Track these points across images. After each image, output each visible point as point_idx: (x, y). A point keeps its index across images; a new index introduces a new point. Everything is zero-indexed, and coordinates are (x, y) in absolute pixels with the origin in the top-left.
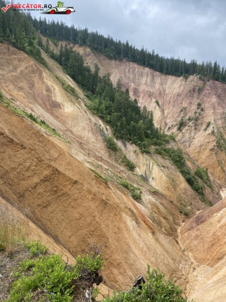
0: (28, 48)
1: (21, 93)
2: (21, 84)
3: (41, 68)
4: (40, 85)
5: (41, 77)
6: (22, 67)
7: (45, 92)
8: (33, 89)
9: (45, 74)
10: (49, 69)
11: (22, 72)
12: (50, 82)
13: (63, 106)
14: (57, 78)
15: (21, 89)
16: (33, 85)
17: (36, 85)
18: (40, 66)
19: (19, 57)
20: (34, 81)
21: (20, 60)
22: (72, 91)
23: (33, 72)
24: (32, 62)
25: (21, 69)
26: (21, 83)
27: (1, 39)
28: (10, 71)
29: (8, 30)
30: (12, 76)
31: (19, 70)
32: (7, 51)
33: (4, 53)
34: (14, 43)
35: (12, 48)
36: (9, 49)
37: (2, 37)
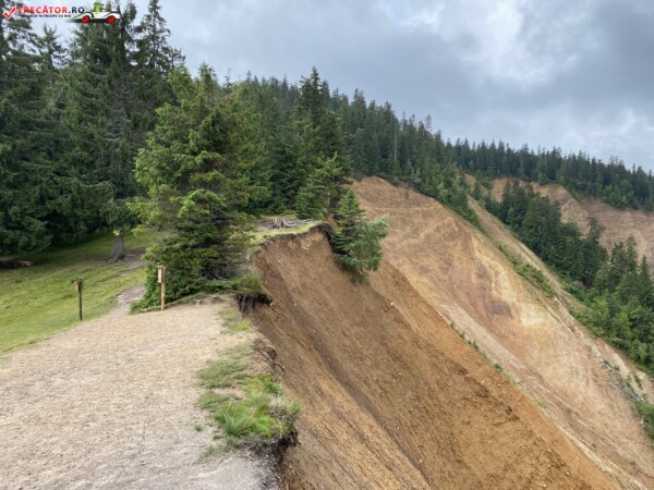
0: (443, 192)
1: (425, 280)
2: (425, 262)
3: (469, 229)
4: (465, 264)
5: (467, 248)
6: (430, 228)
7: (474, 278)
8: (450, 272)
9: (477, 241)
10: (482, 231)
11: (428, 237)
12: (487, 258)
13: (518, 311)
14: (501, 249)
15: (424, 270)
16: (450, 264)
17: (456, 263)
18: (466, 225)
19: (425, 209)
20: (452, 256)
21: (426, 215)
22: (538, 279)
23: (452, 236)
24: (450, 218)
25: (426, 231)
26: (426, 259)
27: (396, 179)
28: (406, 236)
29: (409, 163)
30: (409, 246)
31: (422, 235)
32: (403, 199)
33: (398, 204)
34: (418, 184)
35: (413, 194)
36: (407, 195)
37: (398, 175)
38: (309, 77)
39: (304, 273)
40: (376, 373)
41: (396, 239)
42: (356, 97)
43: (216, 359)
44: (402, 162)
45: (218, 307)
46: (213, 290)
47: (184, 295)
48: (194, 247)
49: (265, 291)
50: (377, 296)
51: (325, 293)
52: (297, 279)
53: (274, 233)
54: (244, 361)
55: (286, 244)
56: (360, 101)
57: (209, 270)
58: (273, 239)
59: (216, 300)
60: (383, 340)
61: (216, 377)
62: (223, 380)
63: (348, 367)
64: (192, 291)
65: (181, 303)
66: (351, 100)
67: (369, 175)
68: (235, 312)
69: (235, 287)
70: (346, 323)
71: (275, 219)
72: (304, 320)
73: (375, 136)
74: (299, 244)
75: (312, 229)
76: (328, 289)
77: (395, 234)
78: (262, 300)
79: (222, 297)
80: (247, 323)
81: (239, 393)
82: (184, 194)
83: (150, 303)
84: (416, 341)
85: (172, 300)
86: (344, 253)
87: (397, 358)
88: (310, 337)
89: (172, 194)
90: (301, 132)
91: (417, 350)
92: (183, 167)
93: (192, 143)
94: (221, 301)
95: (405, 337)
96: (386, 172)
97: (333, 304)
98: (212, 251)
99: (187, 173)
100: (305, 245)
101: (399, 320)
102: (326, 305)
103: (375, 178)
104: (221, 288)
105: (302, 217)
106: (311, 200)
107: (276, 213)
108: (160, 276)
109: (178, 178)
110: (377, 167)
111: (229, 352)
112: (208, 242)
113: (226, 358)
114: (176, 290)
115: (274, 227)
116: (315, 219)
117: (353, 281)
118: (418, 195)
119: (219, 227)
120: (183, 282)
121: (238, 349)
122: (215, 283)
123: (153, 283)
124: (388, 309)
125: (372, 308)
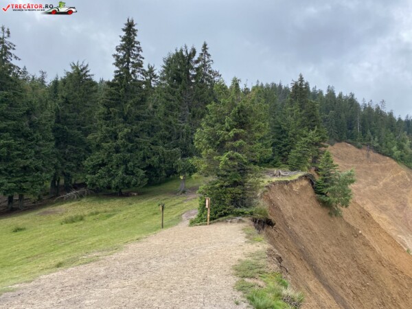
0: (397, 153)
1: (384, 216)
2: (385, 203)
6: (387, 179)
8: (405, 211)
11: (386, 185)
15: (383, 209)
16: (405, 206)
17: (410, 205)
19: (383, 165)
20: (406, 200)
21: (384, 169)
23: (405, 185)
24: (403, 171)
25: (384, 181)
26: (384, 201)
27: (359, 144)
28: (368, 184)
29: (369, 133)
30: (371, 191)
31: (381, 183)
32: (365, 158)
33: (362, 161)
34: (377, 147)
35: (373, 154)
36: (368, 156)
37: (361, 141)
38: (297, 80)
39: (296, 206)
40: (349, 282)
41: (361, 186)
42: (328, 90)
43: (244, 259)
44: (364, 132)
45: (241, 225)
46: (238, 214)
47: (221, 216)
48: (227, 187)
49: (270, 217)
50: (348, 225)
51: (310, 221)
52: (290, 210)
53: (274, 179)
54: (262, 262)
55: (282, 187)
56: (331, 93)
57: (236, 201)
58: (274, 183)
59: (240, 221)
60: (354, 258)
61: (245, 271)
62: (250, 273)
63: (328, 274)
64: (225, 214)
65: (218, 221)
66: (325, 93)
67: (340, 141)
68: (253, 229)
69: (251, 214)
70: (325, 243)
71: (275, 171)
72: (296, 239)
73: (343, 115)
74: (291, 187)
75: (300, 178)
76: (312, 218)
77: (360, 182)
78: (269, 223)
79: (244, 219)
80: (261, 237)
81: (261, 283)
82: (222, 155)
83: (201, 220)
84: (380, 261)
85: (214, 219)
86: (323, 194)
87: (364, 272)
88: (300, 250)
89: (214, 155)
90: (292, 115)
91: (382, 267)
92: (221, 138)
93: (227, 124)
94: (243, 222)
95: (371, 257)
96: (352, 139)
97: (316, 229)
98: (237, 190)
99: (224, 142)
100: (296, 188)
101: (366, 244)
102: (312, 230)
103: (343, 143)
104: (243, 213)
105: (293, 169)
106: (299, 158)
107: (275, 167)
108: (207, 204)
109: (218, 145)
110: (345, 136)
111: (252, 255)
112: (235, 184)
113: (250, 259)
114: (216, 213)
115: (274, 175)
116: (302, 171)
117: (330, 214)
118: (377, 155)
119: (242, 175)
120: (220, 208)
121: (258, 253)
122: (239, 210)
123: (203, 208)
124: (357, 235)
125: (345, 234)
